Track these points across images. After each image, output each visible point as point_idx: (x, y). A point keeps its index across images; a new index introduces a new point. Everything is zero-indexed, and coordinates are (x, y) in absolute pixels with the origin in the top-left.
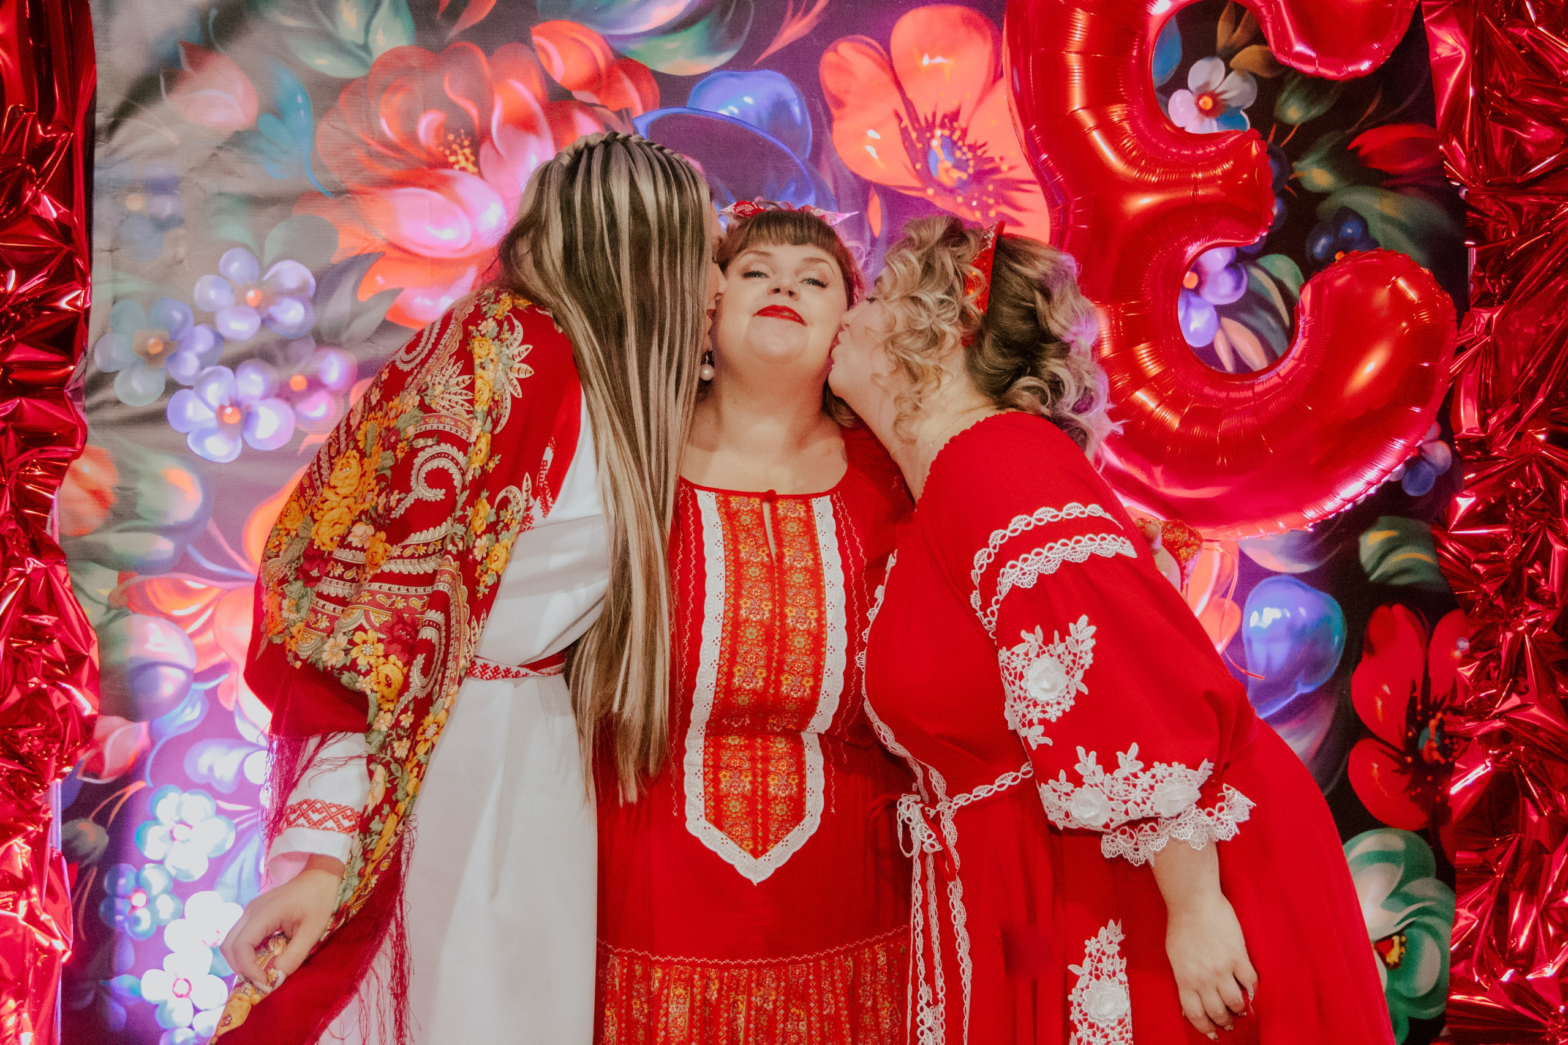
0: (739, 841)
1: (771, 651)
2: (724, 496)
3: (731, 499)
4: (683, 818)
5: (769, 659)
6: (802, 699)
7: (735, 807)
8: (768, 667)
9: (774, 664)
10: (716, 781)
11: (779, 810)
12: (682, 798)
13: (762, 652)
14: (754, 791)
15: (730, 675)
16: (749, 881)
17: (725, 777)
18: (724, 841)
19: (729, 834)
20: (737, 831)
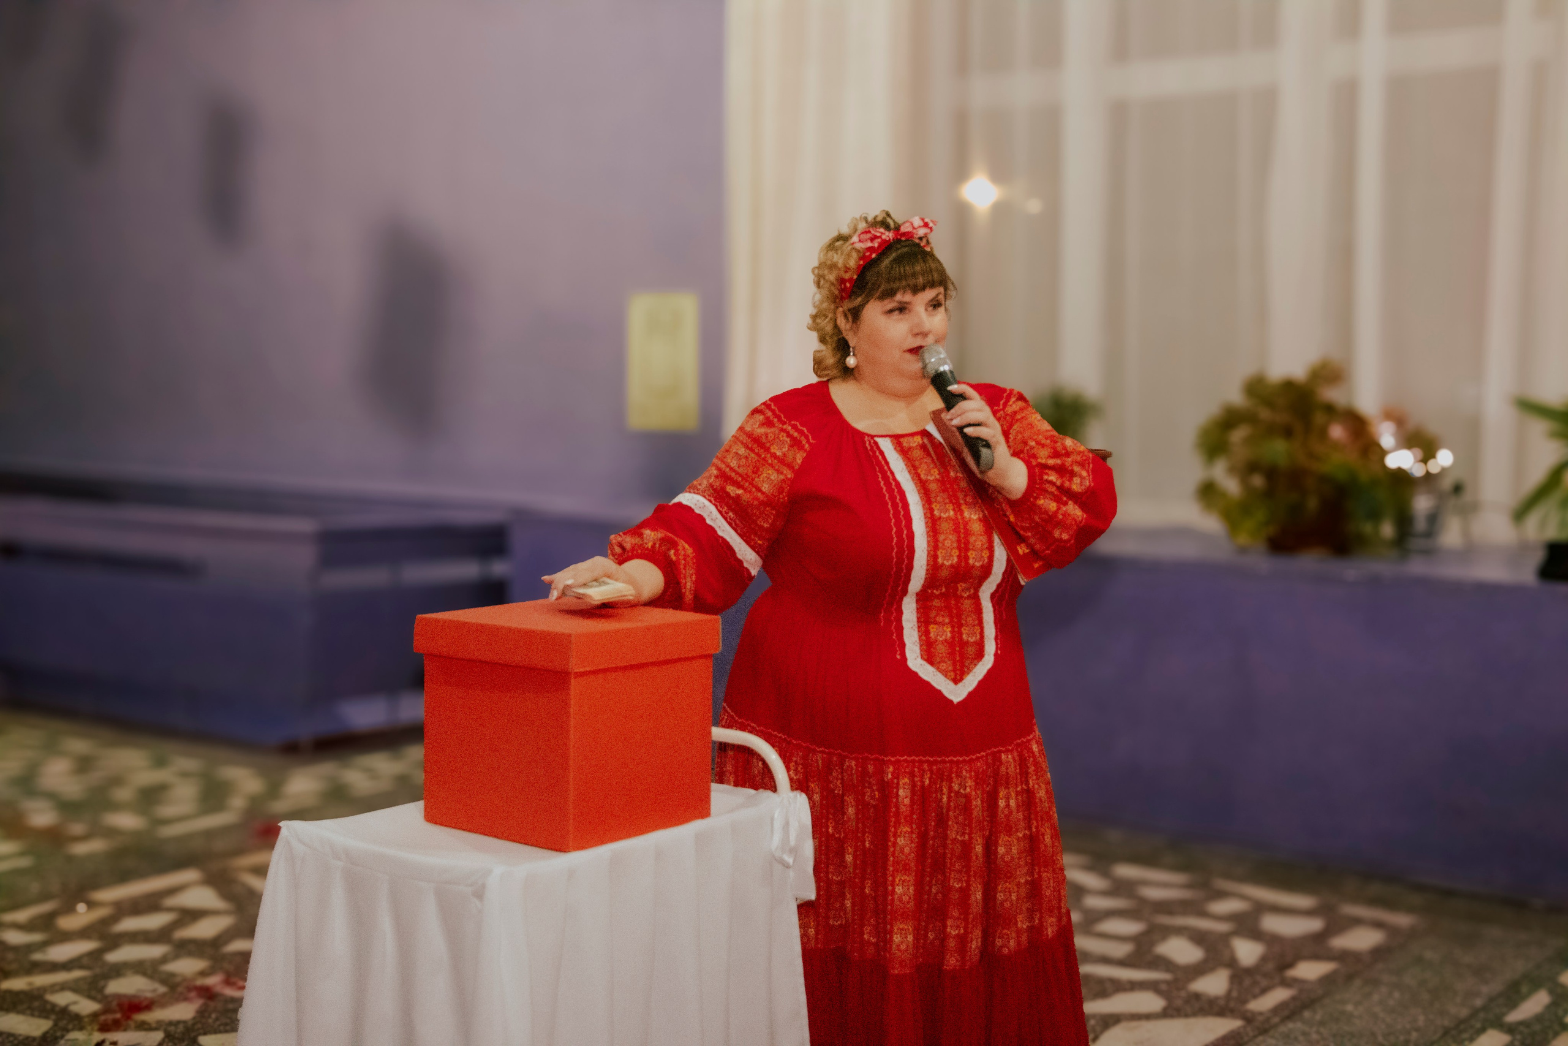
0: (945, 674)
1: (959, 537)
2: (897, 439)
4: (904, 659)
5: (959, 541)
7: (941, 649)
8: (959, 548)
9: (963, 546)
10: (926, 633)
11: (971, 650)
12: (903, 645)
13: (953, 537)
14: (953, 638)
15: (935, 557)
16: (951, 701)
17: (933, 628)
18: (935, 673)
19: (938, 669)
20: (943, 666)
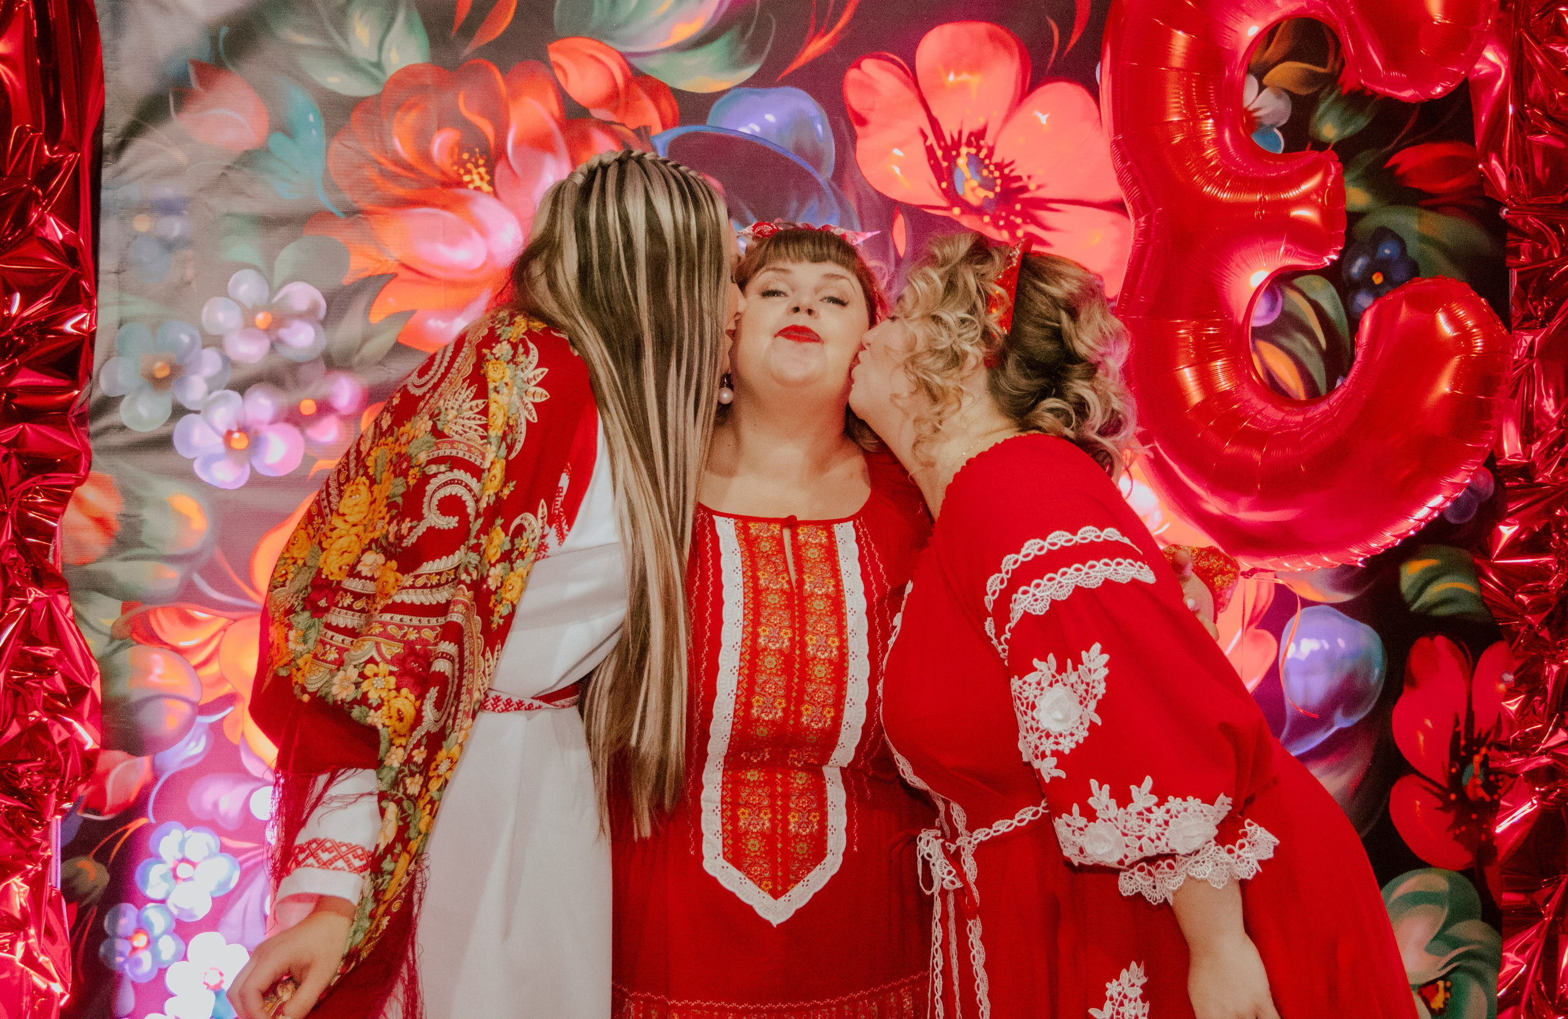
0: (758, 881)
1: (790, 681)
3: (751, 525)
4: (700, 857)
5: (788, 688)
6: (822, 730)
7: (754, 845)
8: (788, 697)
9: (794, 694)
10: (734, 819)
11: (802, 849)
12: (699, 836)
13: (781, 681)
14: (774, 827)
15: (748, 705)
16: (768, 923)
17: (743, 813)
18: (743, 881)
19: (748, 874)
20: (756, 870)
